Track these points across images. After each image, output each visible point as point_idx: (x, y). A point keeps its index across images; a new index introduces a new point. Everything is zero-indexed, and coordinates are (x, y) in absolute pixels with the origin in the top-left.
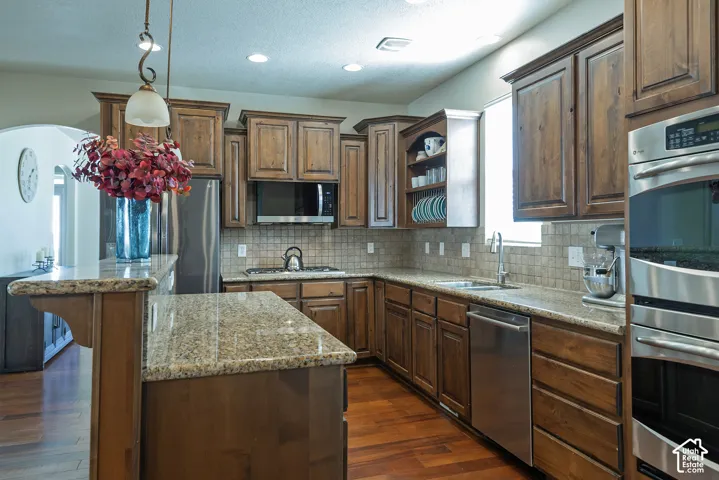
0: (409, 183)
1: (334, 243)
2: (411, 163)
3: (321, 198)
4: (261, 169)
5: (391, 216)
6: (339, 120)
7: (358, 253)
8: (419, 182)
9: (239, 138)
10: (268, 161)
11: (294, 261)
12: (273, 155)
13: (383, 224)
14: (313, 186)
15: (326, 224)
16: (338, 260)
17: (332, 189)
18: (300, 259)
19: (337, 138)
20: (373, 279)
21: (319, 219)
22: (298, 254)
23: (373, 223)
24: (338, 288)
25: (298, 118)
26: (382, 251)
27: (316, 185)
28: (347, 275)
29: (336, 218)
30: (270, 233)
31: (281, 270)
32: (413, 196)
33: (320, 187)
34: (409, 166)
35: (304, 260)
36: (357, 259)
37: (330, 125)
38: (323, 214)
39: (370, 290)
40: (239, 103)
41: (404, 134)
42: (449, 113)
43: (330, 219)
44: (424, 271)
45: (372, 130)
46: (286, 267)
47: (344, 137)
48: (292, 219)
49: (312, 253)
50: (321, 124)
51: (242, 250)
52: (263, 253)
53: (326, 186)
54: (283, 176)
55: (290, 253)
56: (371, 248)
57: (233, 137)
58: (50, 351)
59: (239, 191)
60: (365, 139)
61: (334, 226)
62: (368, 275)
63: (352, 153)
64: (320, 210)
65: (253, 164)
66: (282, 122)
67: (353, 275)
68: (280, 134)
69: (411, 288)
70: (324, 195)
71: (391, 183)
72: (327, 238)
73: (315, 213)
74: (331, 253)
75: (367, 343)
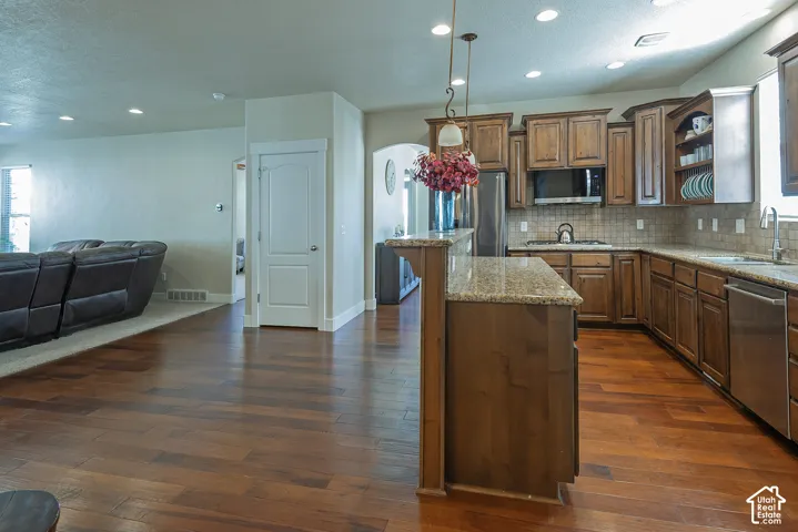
0: (678, 161)
1: (603, 220)
2: (681, 142)
3: (589, 181)
4: (538, 161)
5: (658, 194)
6: (606, 111)
7: (627, 228)
8: (687, 160)
9: (520, 138)
10: (544, 154)
11: (566, 236)
12: (547, 149)
13: (651, 202)
14: (582, 171)
15: (594, 203)
16: (607, 235)
17: (600, 173)
18: (571, 234)
19: (604, 127)
20: (640, 252)
21: (588, 199)
22: (570, 229)
23: (640, 201)
24: (606, 260)
25: (568, 115)
26: (652, 227)
27: (585, 170)
28: (614, 248)
29: (603, 199)
30: (547, 212)
31: (554, 242)
32: (682, 174)
33: (588, 171)
34: (677, 147)
35: (575, 235)
36: (626, 234)
37: (598, 117)
38: (591, 195)
39: (637, 263)
40: (519, 110)
41: (671, 116)
42: (714, 92)
43: (598, 199)
44: (696, 247)
45: (638, 116)
46: (559, 241)
47: (610, 126)
48: (569, 200)
49: (582, 229)
50: (589, 117)
51: (524, 226)
52: (541, 229)
53: (594, 171)
54: (555, 165)
55: (562, 229)
56: (640, 224)
57: (516, 138)
58: (403, 293)
59: (520, 180)
60: (633, 124)
61: (603, 205)
62: (634, 248)
63: (619, 139)
64: (589, 191)
65: (531, 157)
66: (555, 120)
67: (619, 248)
68: (554, 131)
69: (674, 261)
70: (592, 178)
71: (658, 163)
72: (597, 216)
73: (584, 194)
74: (601, 229)
75: (634, 310)
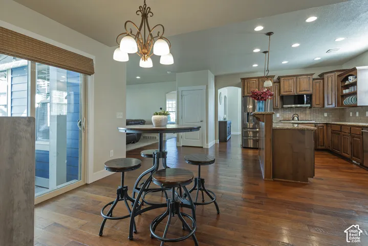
0: (342, 92)
1: (310, 113)
2: (343, 85)
3: (305, 99)
4: (285, 92)
5: (334, 104)
6: (312, 74)
8: (346, 91)
9: (278, 84)
10: (287, 89)
11: (296, 118)
12: (289, 88)
13: (330, 106)
14: (303, 96)
15: (307, 107)
16: (312, 118)
17: (310, 97)
18: (298, 118)
19: (311, 80)
20: (327, 124)
21: (304, 105)
22: (297, 116)
23: (326, 106)
25: (297, 76)
26: (331, 115)
28: (316, 122)
29: (311, 105)
30: (287, 110)
31: (291, 120)
32: (344, 96)
33: (305, 96)
34: (342, 87)
35: (299, 118)
36: (320, 118)
37: (309, 76)
38: (306, 104)
39: (325, 127)
40: (277, 74)
41: (339, 76)
42: (358, 68)
43: (309, 105)
45: (326, 76)
46: (293, 120)
47: (314, 79)
49: (302, 116)
50: (305, 77)
51: (278, 115)
52: (285, 116)
53: (307, 95)
54: (292, 93)
55: (294, 116)
56: (326, 115)
57: (276, 84)
59: (278, 99)
60: (323, 79)
61: (310, 107)
62: (324, 123)
63: (318, 84)
64: (305, 103)
65: (282, 91)
66: (292, 78)
67: (318, 122)
68: (291, 81)
69: (341, 125)
70: (307, 98)
71: (334, 92)
72: (308, 112)
73: (303, 104)
74: (309, 116)
75: (324, 144)
